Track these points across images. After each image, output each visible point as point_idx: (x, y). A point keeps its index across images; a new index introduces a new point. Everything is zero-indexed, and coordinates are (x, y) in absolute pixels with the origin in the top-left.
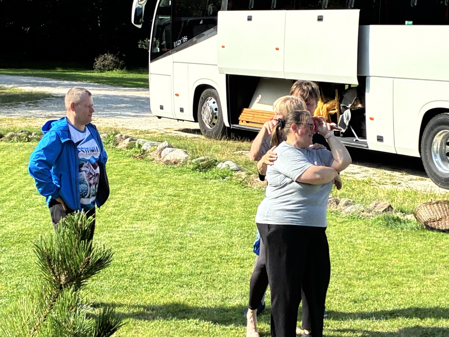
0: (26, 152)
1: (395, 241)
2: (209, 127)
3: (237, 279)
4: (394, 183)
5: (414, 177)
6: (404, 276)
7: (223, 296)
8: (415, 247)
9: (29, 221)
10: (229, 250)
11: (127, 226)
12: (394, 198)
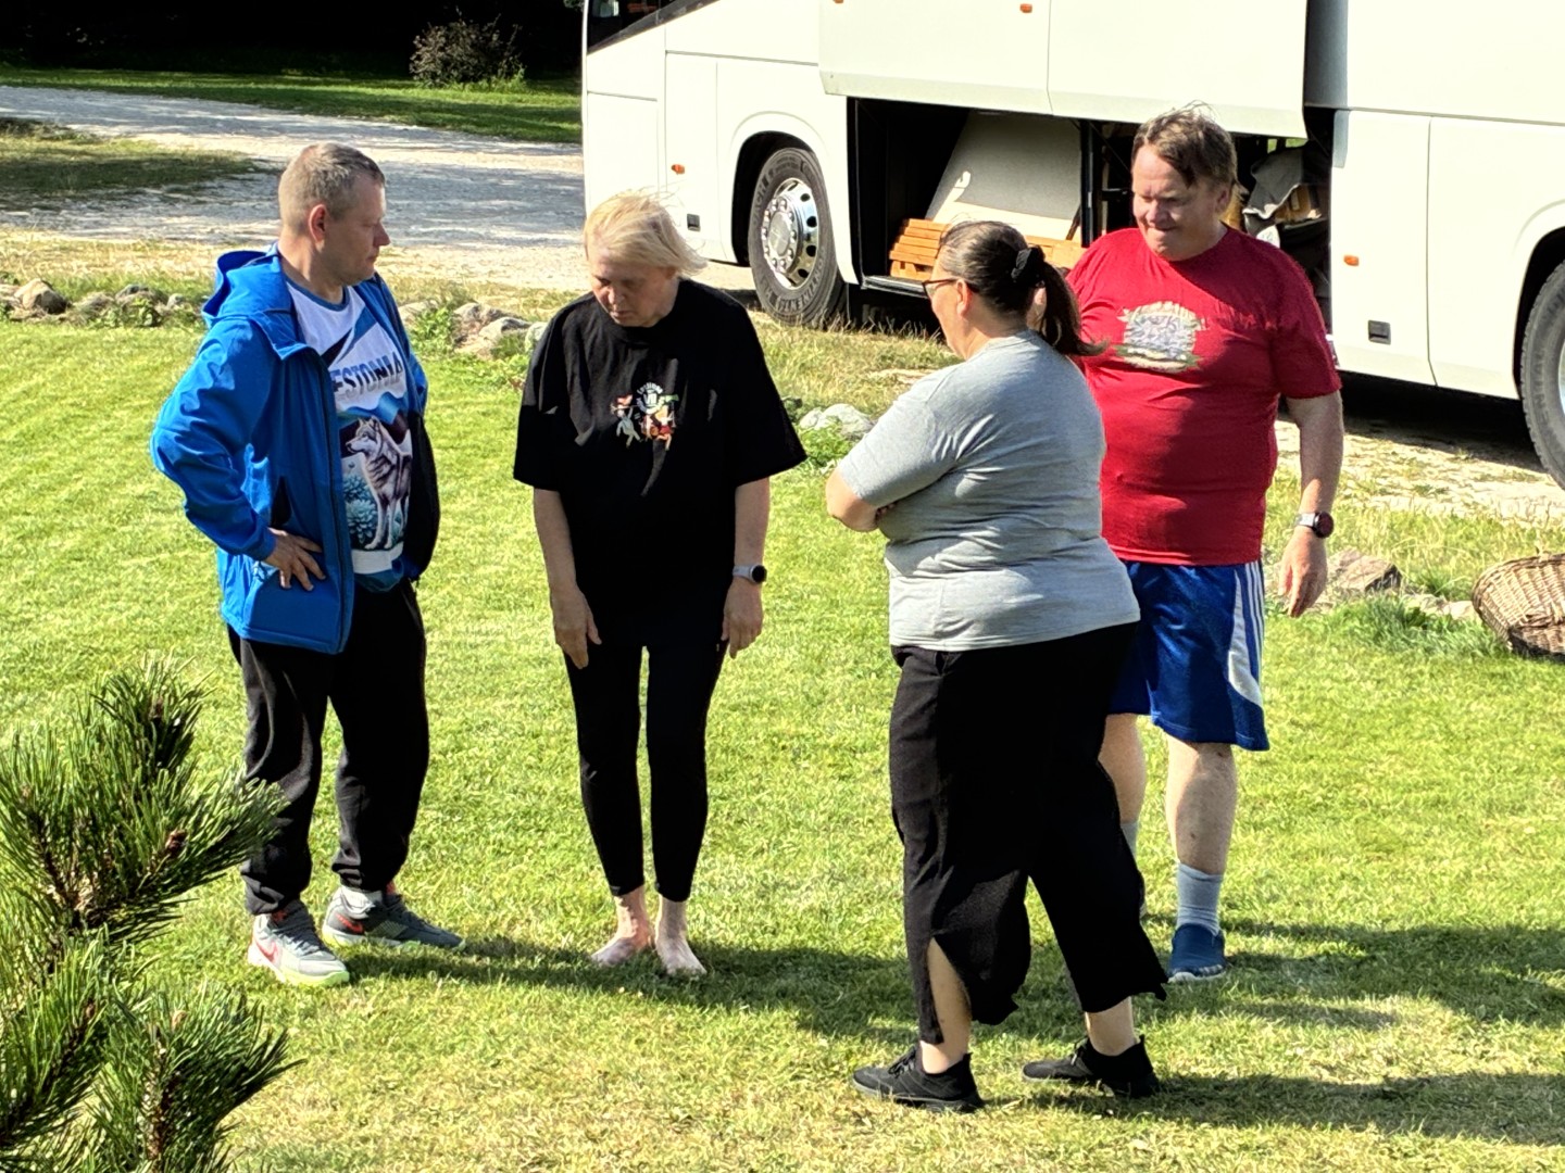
0: (143, 361)
1: (1399, 694)
2: (786, 284)
3: (822, 818)
4: (1423, 490)
5: (1496, 468)
6: (1416, 819)
7: (766, 877)
8: (1466, 718)
9: (121, 604)
10: (806, 715)
11: (461, 627)
12: (1412, 542)
